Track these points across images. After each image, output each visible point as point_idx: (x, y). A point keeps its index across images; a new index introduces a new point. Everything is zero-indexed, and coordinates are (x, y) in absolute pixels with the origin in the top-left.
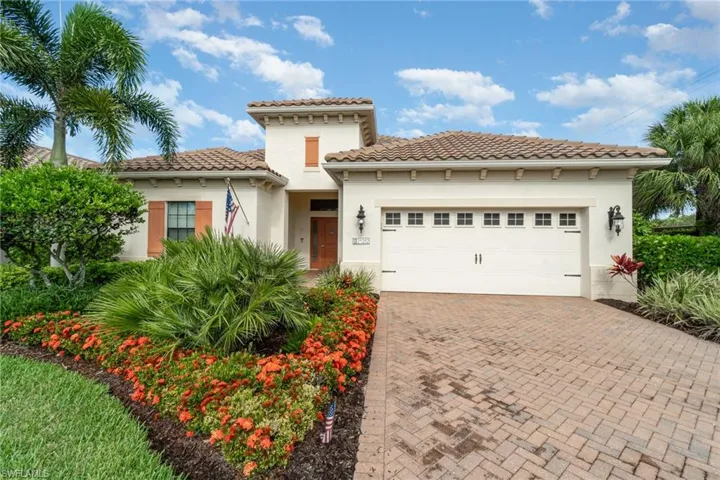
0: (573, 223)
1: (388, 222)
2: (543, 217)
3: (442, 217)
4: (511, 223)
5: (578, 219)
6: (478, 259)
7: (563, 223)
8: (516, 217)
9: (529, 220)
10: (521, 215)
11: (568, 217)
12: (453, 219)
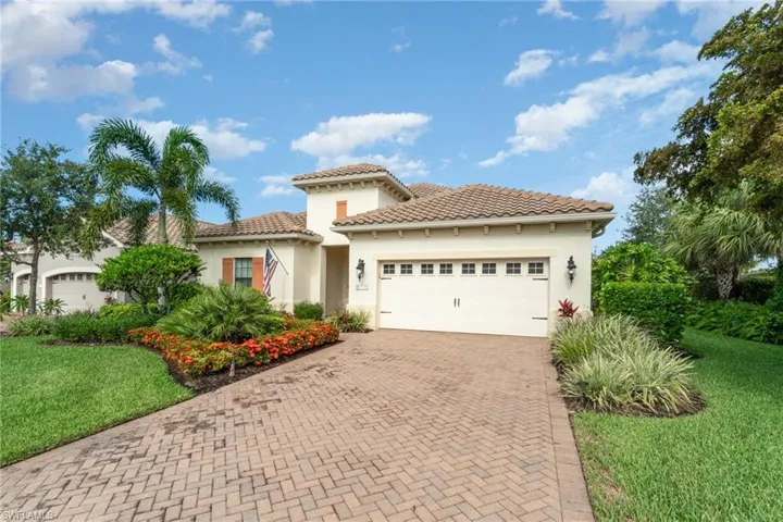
0: (541, 271)
1: (386, 272)
2: (513, 266)
3: (427, 267)
4: (485, 272)
5: (545, 268)
6: (457, 302)
7: (531, 271)
8: (489, 267)
9: (501, 269)
10: (494, 265)
11: (537, 266)
12: (437, 268)
